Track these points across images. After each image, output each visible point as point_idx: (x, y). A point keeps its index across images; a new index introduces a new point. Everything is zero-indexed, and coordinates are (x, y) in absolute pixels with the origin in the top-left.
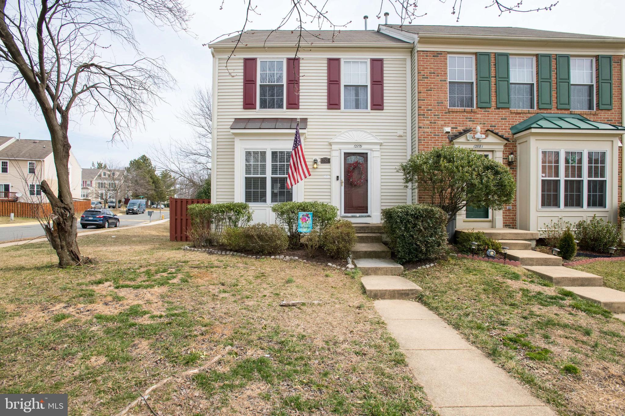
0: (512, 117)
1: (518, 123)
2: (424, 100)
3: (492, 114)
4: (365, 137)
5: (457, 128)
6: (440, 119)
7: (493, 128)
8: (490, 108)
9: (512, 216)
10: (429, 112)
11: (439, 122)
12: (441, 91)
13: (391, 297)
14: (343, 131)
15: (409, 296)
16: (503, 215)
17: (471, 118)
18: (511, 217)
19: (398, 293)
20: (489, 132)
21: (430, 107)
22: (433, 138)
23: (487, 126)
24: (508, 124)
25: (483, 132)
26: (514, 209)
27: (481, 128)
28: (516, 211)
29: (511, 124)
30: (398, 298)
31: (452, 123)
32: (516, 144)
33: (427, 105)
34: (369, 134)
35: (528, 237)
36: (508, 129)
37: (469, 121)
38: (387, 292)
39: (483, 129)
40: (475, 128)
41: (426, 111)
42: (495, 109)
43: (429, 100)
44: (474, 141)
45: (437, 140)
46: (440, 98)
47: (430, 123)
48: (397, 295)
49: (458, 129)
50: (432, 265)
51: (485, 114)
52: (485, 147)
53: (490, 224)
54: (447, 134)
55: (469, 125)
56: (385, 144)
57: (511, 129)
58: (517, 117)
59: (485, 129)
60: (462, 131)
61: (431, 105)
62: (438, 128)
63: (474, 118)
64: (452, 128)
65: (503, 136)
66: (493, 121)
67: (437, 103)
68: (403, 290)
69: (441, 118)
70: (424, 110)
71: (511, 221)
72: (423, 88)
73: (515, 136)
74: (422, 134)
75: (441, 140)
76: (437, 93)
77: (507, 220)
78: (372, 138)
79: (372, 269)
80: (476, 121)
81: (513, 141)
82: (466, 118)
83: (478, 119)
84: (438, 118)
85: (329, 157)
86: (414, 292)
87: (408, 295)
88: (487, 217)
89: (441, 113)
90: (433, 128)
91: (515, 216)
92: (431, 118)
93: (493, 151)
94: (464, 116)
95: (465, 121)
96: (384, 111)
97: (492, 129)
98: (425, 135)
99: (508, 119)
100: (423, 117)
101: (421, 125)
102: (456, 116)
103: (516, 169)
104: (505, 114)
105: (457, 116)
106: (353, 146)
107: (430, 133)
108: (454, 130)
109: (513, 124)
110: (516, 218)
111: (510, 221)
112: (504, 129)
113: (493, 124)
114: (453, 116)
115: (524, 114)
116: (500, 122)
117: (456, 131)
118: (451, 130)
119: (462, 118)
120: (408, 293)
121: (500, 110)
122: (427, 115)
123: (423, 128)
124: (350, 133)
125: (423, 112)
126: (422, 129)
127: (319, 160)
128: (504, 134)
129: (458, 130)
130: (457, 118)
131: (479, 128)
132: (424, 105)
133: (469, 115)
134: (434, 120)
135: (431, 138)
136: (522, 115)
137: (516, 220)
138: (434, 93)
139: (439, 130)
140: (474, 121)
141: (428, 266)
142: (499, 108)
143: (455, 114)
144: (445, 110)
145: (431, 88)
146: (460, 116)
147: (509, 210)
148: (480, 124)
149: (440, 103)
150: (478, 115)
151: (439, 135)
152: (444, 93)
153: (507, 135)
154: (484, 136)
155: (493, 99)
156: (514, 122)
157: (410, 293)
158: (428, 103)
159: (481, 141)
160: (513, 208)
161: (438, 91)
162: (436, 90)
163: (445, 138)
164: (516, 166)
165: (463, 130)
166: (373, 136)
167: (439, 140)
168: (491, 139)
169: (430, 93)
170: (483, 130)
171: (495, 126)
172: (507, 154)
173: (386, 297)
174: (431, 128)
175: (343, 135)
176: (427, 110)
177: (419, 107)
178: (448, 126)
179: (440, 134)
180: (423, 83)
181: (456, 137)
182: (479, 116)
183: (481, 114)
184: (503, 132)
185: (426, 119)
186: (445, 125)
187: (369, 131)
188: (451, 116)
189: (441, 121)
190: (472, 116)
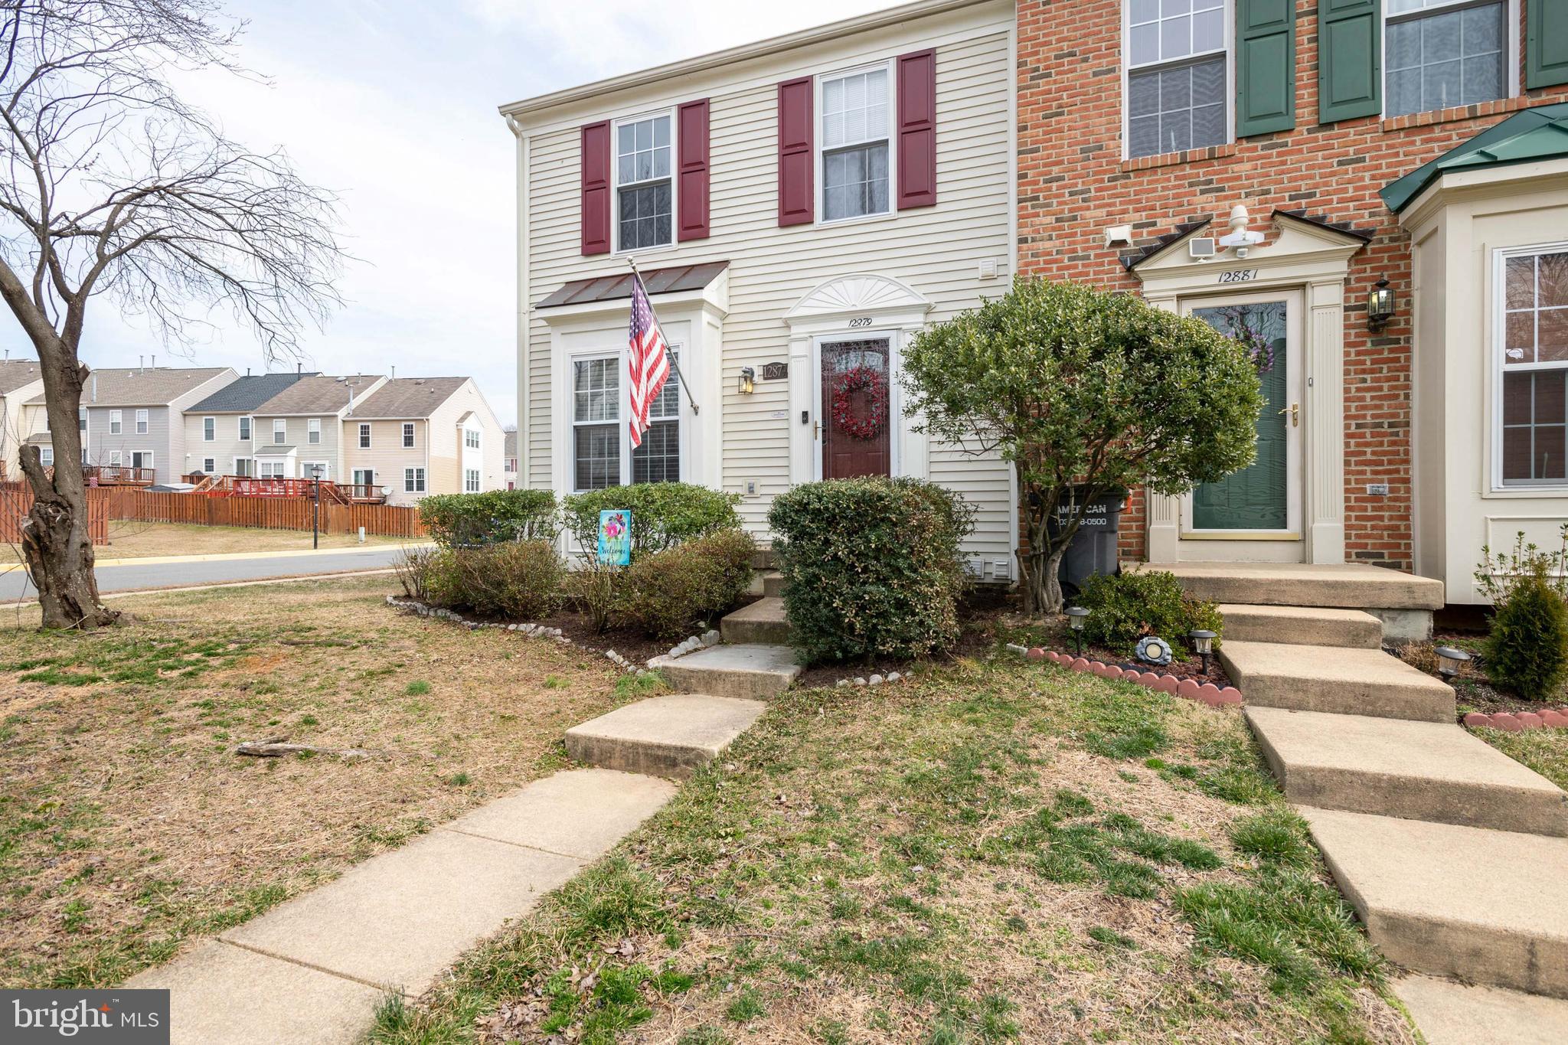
0: (1389, 147)
1: (1419, 164)
2: (1037, 150)
3: (1300, 151)
4: (878, 295)
5: (1154, 224)
6: (1092, 204)
7: (1303, 202)
8: (1290, 131)
9: (1391, 518)
10: (1054, 185)
11: (1087, 213)
12: (1096, 108)
13: (628, 764)
14: (818, 283)
15: (678, 770)
16: (1347, 518)
17: (1210, 182)
18: (1386, 522)
19: (646, 755)
20: (1280, 220)
21: (1055, 170)
22: (1068, 268)
23: (1274, 200)
24: (1373, 177)
25: (1259, 223)
26: (1402, 494)
27: (1251, 211)
28: (1408, 499)
29: (1383, 176)
30: (648, 772)
31: (1136, 210)
32: (1407, 246)
33: (1045, 165)
34: (891, 282)
35: (1387, 600)
36: (1372, 196)
37: (1203, 192)
38: (618, 748)
39: (1260, 211)
40: (1228, 214)
41: (1041, 185)
42: (1309, 131)
43: (1053, 147)
44: (1221, 258)
45: (1081, 274)
46: (1092, 133)
47: (1058, 220)
48: (642, 761)
49: (1159, 227)
50: (894, 676)
51: (1269, 156)
52: (1265, 276)
53: (1294, 549)
54: (1118, 251)
55: (1203, 203)
56: (940, 308)
57: (1382, 194)
58: (1413, 143)
59: (1266, 210)
60: (1174, 231)
61: (1061, 162)
62: (1084, 234)
63: (1220, 181)
64: (1135, 226)
65: (1346, 225)
66: (1303, 178)
67: (1083, 151)
68: (659, 747)
69: (1097, 198)
70: (1036, 183)
71: (1386, 540)
72: (1033, 111)
73: (1403, 217)
74: (1030, 259)
75: (1095, 273)
76: (1083, 118)
77: (1368, 536)
78: (902, 293)
79: (700, 675)
80: (1231, 188)
81: (1392, 240)
82: (1191, 185)
83: (1239, 178)
84: (1084, 200)
85: (783, 361)
86: (692, 756)
87: (673, 763)
88: (1284, 525)
89: (1095, 181)
90: (1067, 236)
91: (1406, 518)
92: (1060, 203)
93: (1302, 286)
94: (1184, 177)
95: (1186, 194)
96: (938, 208)
97: (1299, 206)
98: (1038, 263)
99: (1372, 159)
100: (1033, 207)
101: (1027, 232)
102: (1150, 182)
103: (1407, 341)
104: (1354, 143)
105: (1157, 181)
106: (845, 324)
107: (1058, 252)
108: (1145, 231)
109: (1395, 175)
110: (1408, 527)
111: (1381, 537)
112: (1352, 200)
113: (1304, 186)
114: (1141, 183)
115: (1449, 126)
116: (1333, 174)
117: (1149, 233)
118: (1133, 235)
119: (1175, 187)
120: (675, 759)
121: (1336, 130)
122: (1045, 198)
123: (1033, 240)
124: (838, 286)
125: (1033, 191)
126: (1030, 244)
127: (758, 372)
128: (1353, 217)
129: (1160, 231)
130: (1155, 190)
131: (1241, 212)
132: (1035, 167)
133: (1201, 171)
134: (1071, 210)
135: (1059, 269)
136: (1437, 132)
137: (1408, 537)
138: (1071, 121)
139: (1087, 241)
140: (1222, 189)
141: (876, 679)
142: (1329, 125)
143: (1145, 179)
144: (1112, 171)
145: (1060, 106)
146: (1168, 179)
147: (1376, 497)
148: (1247, 195)
149: (1093, 149)
150: (1236, 167)
151: (1088, 257)
152: (1108, 114)
153: (1367, 218)
154: (1258, 237)
155: (1306, 95)
156: (1400, 164)
157: (680, 757)
158: (1049, 156)
159: (1247, 257)
160: (1391, 490)
161: (1087, 109)
162: (1079, 110)
163: (1110, 263)
164: (1408, 331)
165: (1178, 227)
166: (902, 288)
167: (1087, 274)
168: (1293, 241)
169: (1058, 122)
170: (1258, 216)
171: (1312, 195)
172: (1365, 289)
173: (614, 763)
174: (1059, 237)
175: (818, 296)
176: (1046, 181)
177: (1021, 176)
178: (1122, 222)
179: (1092, 253)
180: (1032, 94)
181: (1150, 252)
182: (1245, 168)
183: (1249, 160)
184: (1347, 209)
185: (1041, 211)
186: (1111, 220)
187: (891, 274)
188: (1134, 184)
189: (1097, 207)
190: (1215, 173)
